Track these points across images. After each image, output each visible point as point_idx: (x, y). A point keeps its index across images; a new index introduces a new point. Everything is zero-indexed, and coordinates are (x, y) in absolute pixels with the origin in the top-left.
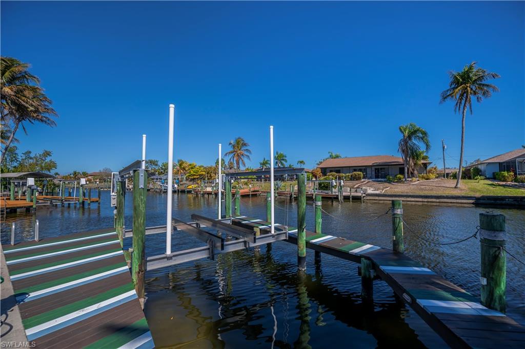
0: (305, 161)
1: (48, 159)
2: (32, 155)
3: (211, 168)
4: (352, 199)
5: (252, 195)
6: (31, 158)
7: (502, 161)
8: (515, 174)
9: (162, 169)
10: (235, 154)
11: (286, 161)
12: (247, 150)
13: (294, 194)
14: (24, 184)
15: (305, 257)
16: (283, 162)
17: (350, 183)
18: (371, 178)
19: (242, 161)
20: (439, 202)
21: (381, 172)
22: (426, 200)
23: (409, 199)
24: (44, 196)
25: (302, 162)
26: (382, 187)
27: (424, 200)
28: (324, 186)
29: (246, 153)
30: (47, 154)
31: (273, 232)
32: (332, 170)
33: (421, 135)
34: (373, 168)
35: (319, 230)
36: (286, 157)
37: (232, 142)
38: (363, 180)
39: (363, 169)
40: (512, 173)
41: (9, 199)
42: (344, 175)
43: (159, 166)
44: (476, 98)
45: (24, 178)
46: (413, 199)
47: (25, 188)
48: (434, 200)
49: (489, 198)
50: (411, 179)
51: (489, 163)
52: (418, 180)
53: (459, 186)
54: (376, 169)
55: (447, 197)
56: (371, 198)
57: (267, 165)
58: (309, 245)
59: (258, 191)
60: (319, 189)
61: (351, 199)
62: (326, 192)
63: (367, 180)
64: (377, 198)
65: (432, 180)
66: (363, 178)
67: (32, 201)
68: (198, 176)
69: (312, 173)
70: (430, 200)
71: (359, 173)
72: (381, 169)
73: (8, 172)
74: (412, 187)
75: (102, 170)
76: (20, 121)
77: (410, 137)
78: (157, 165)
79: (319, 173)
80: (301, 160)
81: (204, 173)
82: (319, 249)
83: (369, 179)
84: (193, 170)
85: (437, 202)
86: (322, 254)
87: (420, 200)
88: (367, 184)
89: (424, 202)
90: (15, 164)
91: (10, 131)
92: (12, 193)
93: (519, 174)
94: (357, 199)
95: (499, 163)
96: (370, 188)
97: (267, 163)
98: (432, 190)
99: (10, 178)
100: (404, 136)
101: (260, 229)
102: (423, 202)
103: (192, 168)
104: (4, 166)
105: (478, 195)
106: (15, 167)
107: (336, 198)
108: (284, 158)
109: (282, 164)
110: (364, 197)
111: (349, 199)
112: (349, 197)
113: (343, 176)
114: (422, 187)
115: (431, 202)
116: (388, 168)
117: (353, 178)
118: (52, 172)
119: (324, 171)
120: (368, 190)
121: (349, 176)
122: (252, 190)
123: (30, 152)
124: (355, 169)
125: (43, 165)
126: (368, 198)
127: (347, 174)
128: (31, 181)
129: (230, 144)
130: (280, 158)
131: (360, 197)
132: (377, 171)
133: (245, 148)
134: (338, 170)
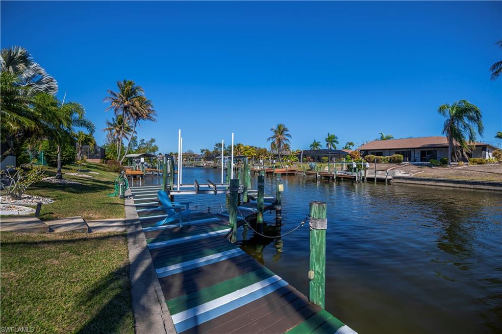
1: (153, 144)
2: (145, 142)
4: (377, 181)
5: (288, 174)
6: (144, 144)
9: (228, 151)
10: (276, 139)
11: (338, 143)
12: (287, 135)
14: (140, 161)
16: (334, 143)
17: (385, 166)
18: (413, 161)
20: (473, 188)
21: (428, 155)
22: (458, 185)
23: (438, 184)
24: (150, 169)
25: (350, 144)
26: (415, 171)
27: (455, 185)
29: (287, 137)
30: (153, 141)
32: (374, 152)
34: (419, 151)
36: (337, 138)
37: (274, 128)
38: (402, 163)
41: (133, 170)
42: (383, 157)
45: (139, 157)
46: (443, 184)
47: (140, 164)
50: (458, 163)
52: (466, 165)
54: (421, 151)
55: (483, 184)
56: (398, 181)
57: (318, 147)
59: (295, 171)
61: (375, 181)
62: (349, 173)
63: (406, 163)
64: (404, 181)
66: (403, 161)
67: (143, 171)
69: (350, 155)
70: (462, 185)
71: (399, 155)
72: (429, 151)
73: (133, 153)
74: (451, 171)
75: (187, 151)
76: (137, 120)
79: (357, 155)
80: (350, 142)
81: (255, 154)
83: (411, 162)
84: (247, 151)
85: (471, 188)
88: (404, 168)
89: (457, 187)
90: (136, 148)
91: (132, 127)
92: (134, 167)
94: (381, 181)
97: (317, 145)
99: (134, 157)
102: (454, 187)
103: (246, 150)
104: (131, 149)
106: (136, 150)
109: (334, 146)
110: (390, 179)
111: (374, 181)
112: (374, 178)
113: (381, 159)
115: (463, 188)
116: (436, 151)
117: (392, 161)
118: (157, 153)
120: (399, 173)
121: (388, 158)
122: (288, 169)
123: (144, 140)
124: (398, 151)
125: (151, 148)
126: (396, 181)
127: (386, 157)
128: (142, 160)
129: (272, 129)
130: (331, 140)
131: (385, 179)
132: (423, 154)
133: (286, 133)
134: (379, 153)
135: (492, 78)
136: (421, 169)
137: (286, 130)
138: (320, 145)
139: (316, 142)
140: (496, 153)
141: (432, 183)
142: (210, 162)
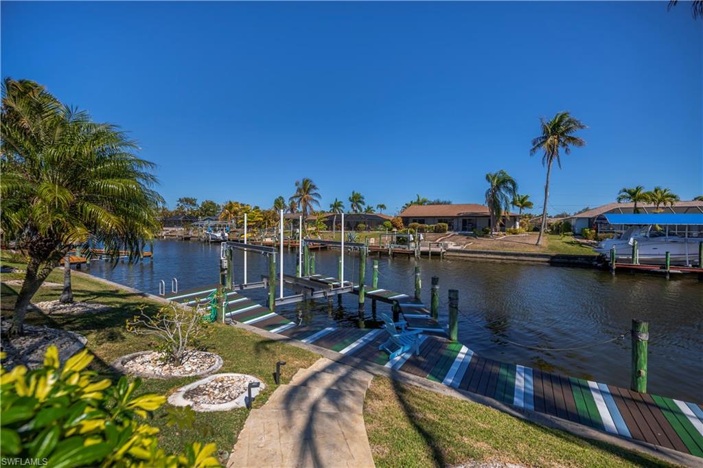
0: (385, 205)
3: (269, 212)
4: (432, 255)
7: (591, 216)
8: (597, 232)
9: (202, 210)
10: (301, 199)
11: (364, 204)
12: (316, 194)
13: (369, 249)
15: (363, 303)
16: (360, 204)
17: (432, 236)
18: (457, 230)
19: (310, 207)
20: (517, 260)
21: (469, 224)
22: (505, 257)
23: (488, 256)
25: (382, 206)
26: (465, 242)
28: (403, 240)
29: (315, 198)
31: (342, 286)
32: (415, 219)
33: (510, 186)
34: (461, 220)
35: (375, 285)
37: (298, 183)
38: (448, 233)
39: (449, 220)
40: (594, 231)
42: (427, 226)
43: (198, 206)
44: (565, 150)
46: (493, 256)
48: (512, 257)
49: (563, 257)
50: (497, 233)
51: (579, 218)
52: (505, 235)
53: (540, 243)
54: (463, 220)
55: (526, 255)
56: (452, 254)
58: (366, 295)
60: (397, 244)
61: (430, 255)
62: (404, 246)
63: (452, 233)
64: (457, 254)
65: (520, 235)
66: (448, 230)
68: (254, 223)
69: (392, 223)
70: (509, 257)
71: (444, 224)
72: (470, 220)
74: (495, 243)
77: (498, 187)
78: (194, 205)
79: (400, 223)
80: (382, 204)
81: (261, 219)
82: (375, 298)
83: (455, 231)
86: (377, 301)
87: (500, 257)
88: (452, 238)
93: (601, 232)
94: (436, 255)
95: (589, 219)
96: (452, 243)
97: (340, 206)
98: (513, 247)
100: (492, 186)
101: (334, 285)
105: (554, 253)
107: (413, 254)
108: (361, 199)
109: (359, 208)
110: (444, 253)
111: (428, 255)
112: (428, 252)
113: (426, 228)
114: (506, 243)
116: (476, 219)
117: (438, 231)
119: (406, 221)
120: (449, 245)
121: (433, 227)
124: (440, 219)
126: (448, 254)
127: (431, 226)
129: (296, 185)
130: (356, 199)
131: (440, 253)
132: (464, 222)
133: (313, 191)
134: (422, 220)
135: (531, 154)
136: (470, 240)
137: (314, 187)
138: (342, 206)
139: (338, 201)
140: (523, 223)
141: (482, 256)
142: (174, 229)
